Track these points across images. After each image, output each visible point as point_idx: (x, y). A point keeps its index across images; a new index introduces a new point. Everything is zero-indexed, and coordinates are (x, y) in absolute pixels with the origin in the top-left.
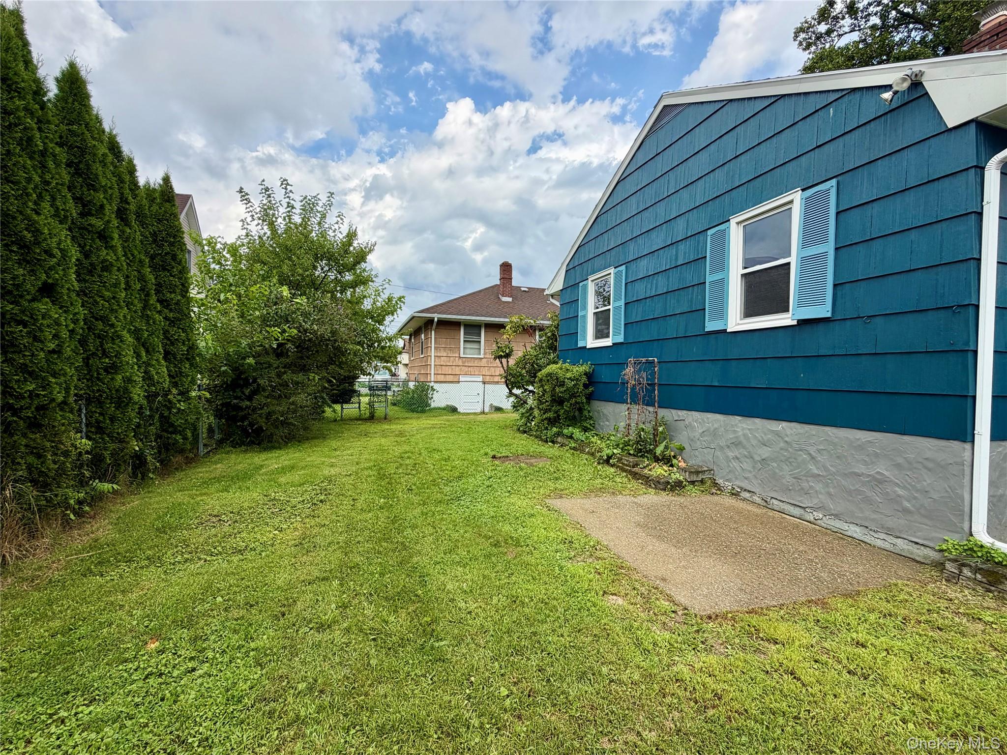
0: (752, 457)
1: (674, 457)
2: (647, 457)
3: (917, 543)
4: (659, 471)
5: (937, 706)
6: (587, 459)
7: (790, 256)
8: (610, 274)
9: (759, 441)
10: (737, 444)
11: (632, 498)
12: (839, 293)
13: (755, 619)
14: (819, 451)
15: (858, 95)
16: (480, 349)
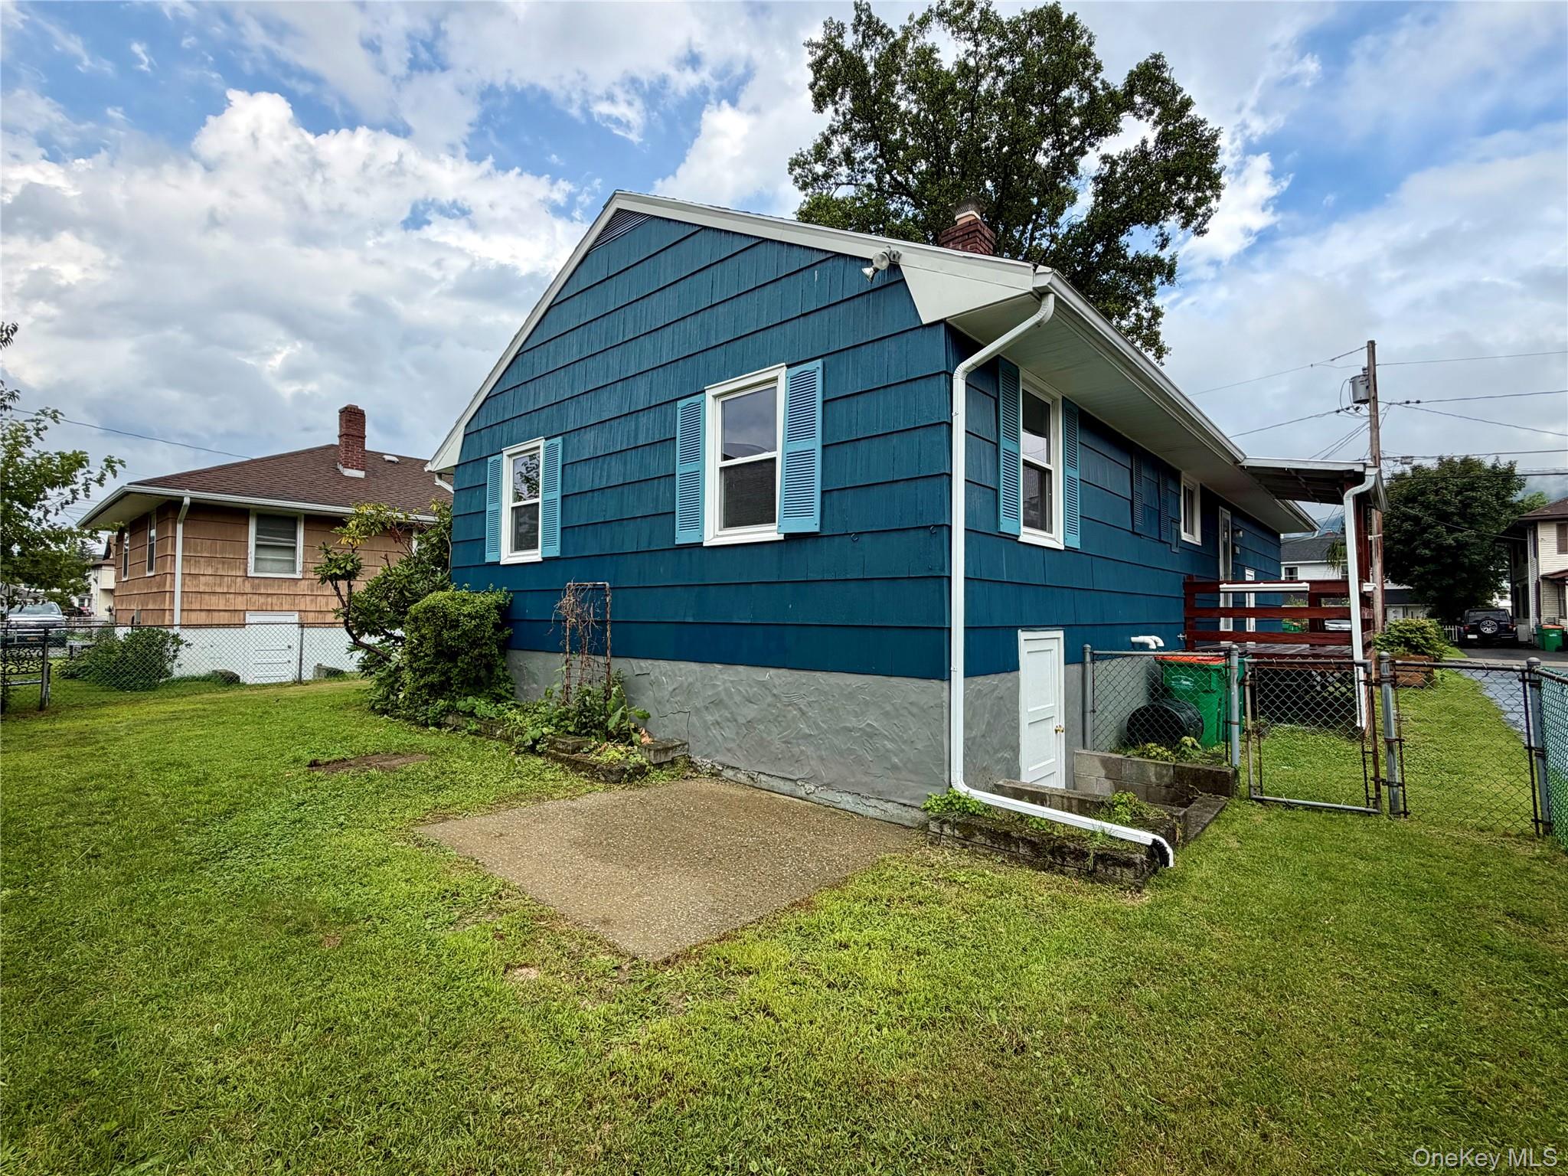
0: (736, 720)
1: (636, 730)
2: (595, 734)
3: (905, 805)
4: (612, 753)
5: (910, 997)
6: (497, 749)
7: (774, 449)
8: (538, 448)
9: (744, 697)
10: (717, 703)
11: (569, 802)
12: (827, 502)
13: (726, 947)
14: (809, 704)
15: (841, 262)
16: (294, 562)
